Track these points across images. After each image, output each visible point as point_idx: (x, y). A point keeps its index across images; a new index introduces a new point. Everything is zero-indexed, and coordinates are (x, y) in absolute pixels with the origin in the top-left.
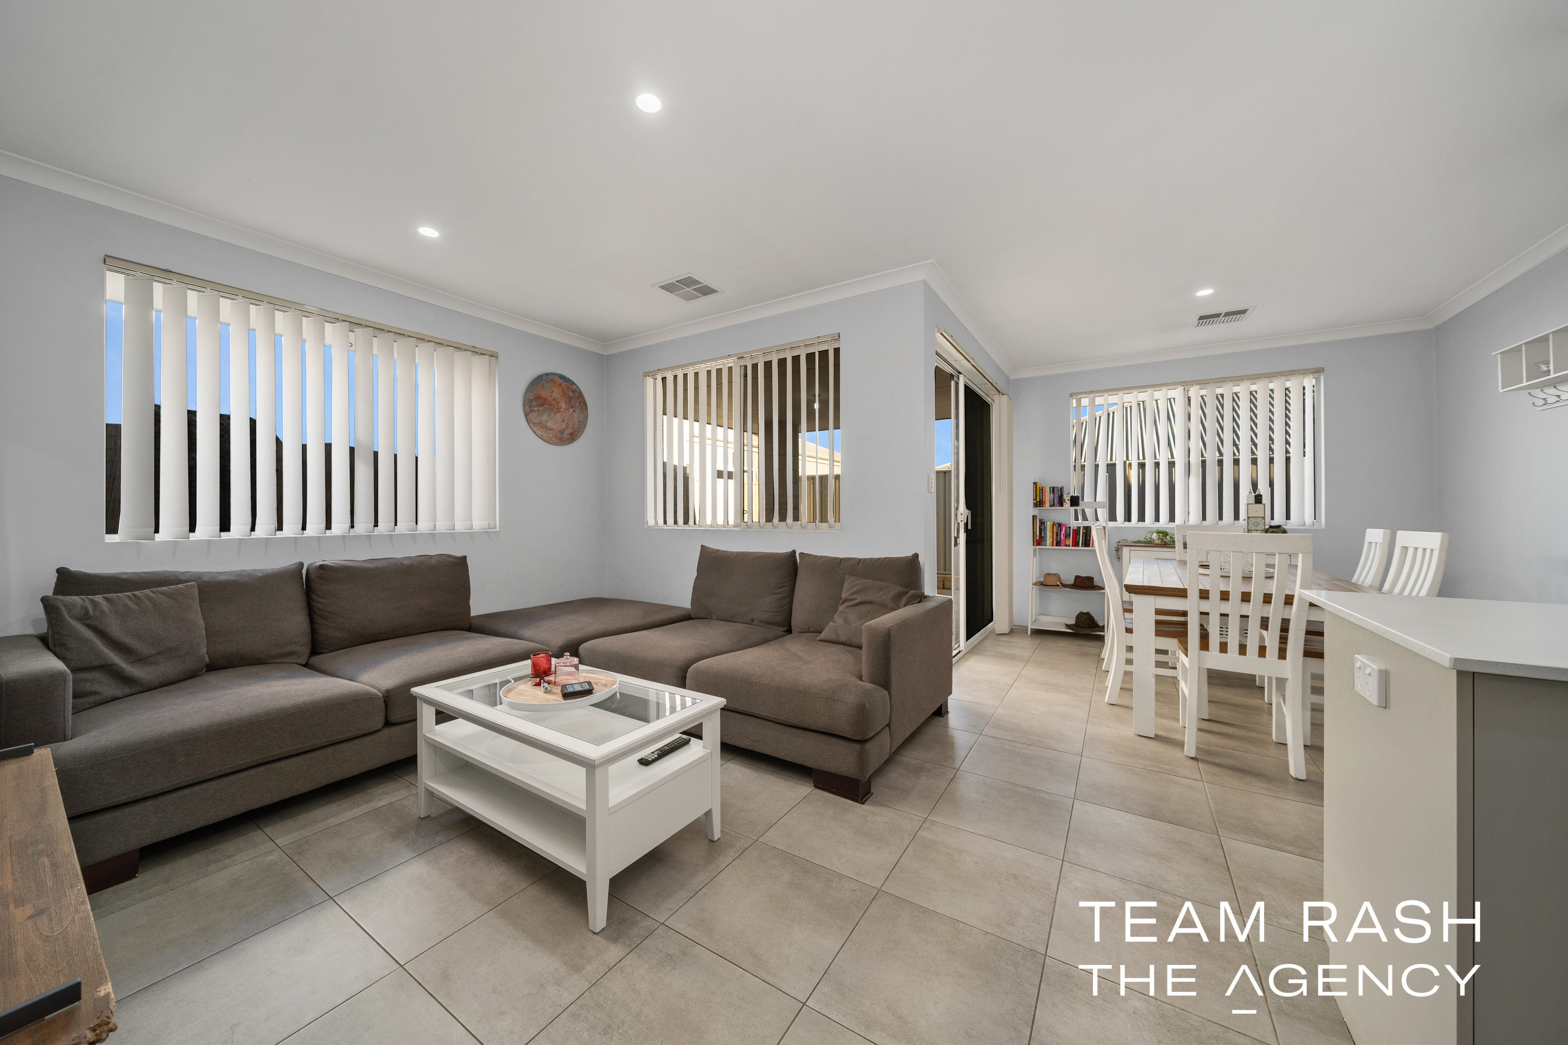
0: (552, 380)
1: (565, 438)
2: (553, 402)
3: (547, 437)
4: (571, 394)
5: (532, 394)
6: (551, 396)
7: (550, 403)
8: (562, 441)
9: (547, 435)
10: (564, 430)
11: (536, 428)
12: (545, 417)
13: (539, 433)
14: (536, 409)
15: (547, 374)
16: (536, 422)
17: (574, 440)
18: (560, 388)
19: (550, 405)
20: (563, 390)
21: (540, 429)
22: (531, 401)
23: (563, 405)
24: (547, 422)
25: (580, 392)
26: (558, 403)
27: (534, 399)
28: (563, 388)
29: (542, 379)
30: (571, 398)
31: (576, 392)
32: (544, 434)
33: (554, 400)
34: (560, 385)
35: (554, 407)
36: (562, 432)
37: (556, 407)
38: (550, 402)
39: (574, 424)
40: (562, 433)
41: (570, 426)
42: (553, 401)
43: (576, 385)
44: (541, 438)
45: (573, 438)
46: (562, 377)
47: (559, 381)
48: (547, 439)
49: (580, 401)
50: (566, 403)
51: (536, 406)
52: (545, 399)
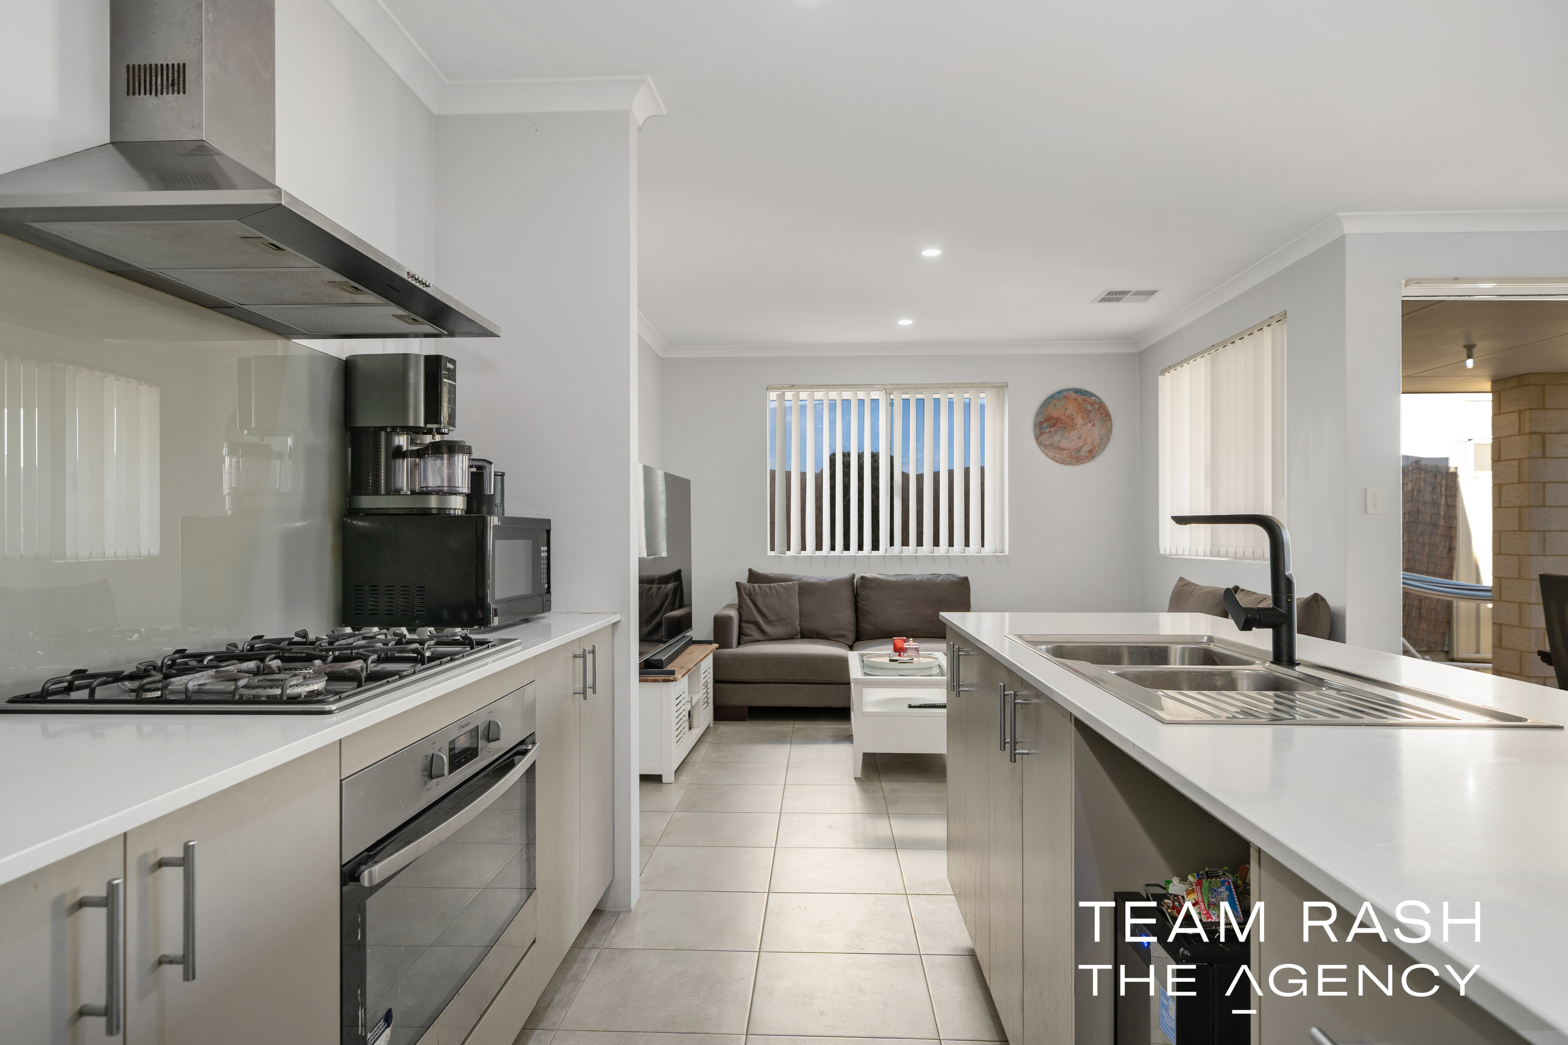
0: (1066, 397)
1: (1083, 456)
2: (1067, 420)
3: (1060, 458)
4: (1089, 407)
5: (1042, 416)
6: (1064, 414)
7: (1063, 422)
8: (1078, 460)
9: (1060, 456)
10: (1081, 448)
11: (1047, 450)
12: (1057, 437)
13: (1051, 454)
14: (1047, 430)
15: (1059, 392)
16: (1047, 443)
17: (1093, 457)
18: (1076, 404)
19: (1064, 424)
20: (1079, 405)
21: (1052, 450)
22: (1041, 423)
23: (1079, 421)
24: (1059, 442)
25: (1101, 403)
26: (1073, 419)
27: (1045, 421)
28: (1078, 402)
29: (1054, 398)
30: (1088, 412)
31: (1096, 403)
32: (1057, 456)
33: (1069, 417)
34: (1075, 400)
35: (1069, 425)
36: (1078, 450)
37: (1071, 424)
38: (1064, 420)
39: (1093, 440)
40: (1078, 452)
41: (1088, 442)
42: (1067, 418)
43: (1095, 395)
44: (1053, 459)
45: (1093, 455)
46: (1078, 391)
47: (1074, 395)
48: (1060, 460)
49: (1101, 413)
50: (1083, 418)
51: (1047, 428)
52: (1057, 419)
